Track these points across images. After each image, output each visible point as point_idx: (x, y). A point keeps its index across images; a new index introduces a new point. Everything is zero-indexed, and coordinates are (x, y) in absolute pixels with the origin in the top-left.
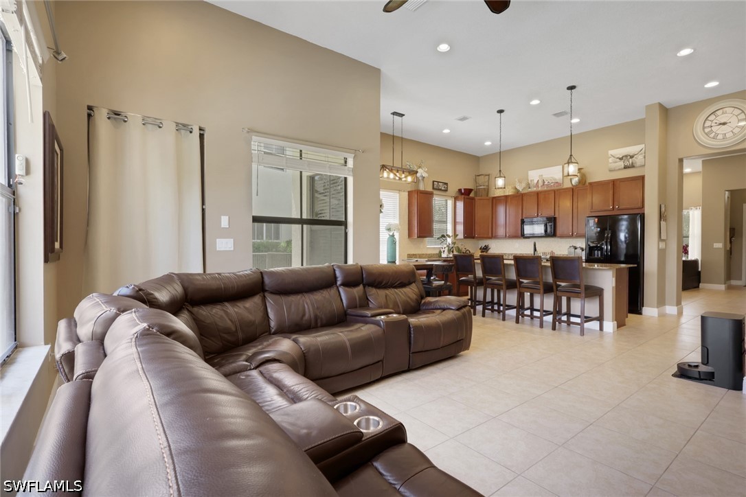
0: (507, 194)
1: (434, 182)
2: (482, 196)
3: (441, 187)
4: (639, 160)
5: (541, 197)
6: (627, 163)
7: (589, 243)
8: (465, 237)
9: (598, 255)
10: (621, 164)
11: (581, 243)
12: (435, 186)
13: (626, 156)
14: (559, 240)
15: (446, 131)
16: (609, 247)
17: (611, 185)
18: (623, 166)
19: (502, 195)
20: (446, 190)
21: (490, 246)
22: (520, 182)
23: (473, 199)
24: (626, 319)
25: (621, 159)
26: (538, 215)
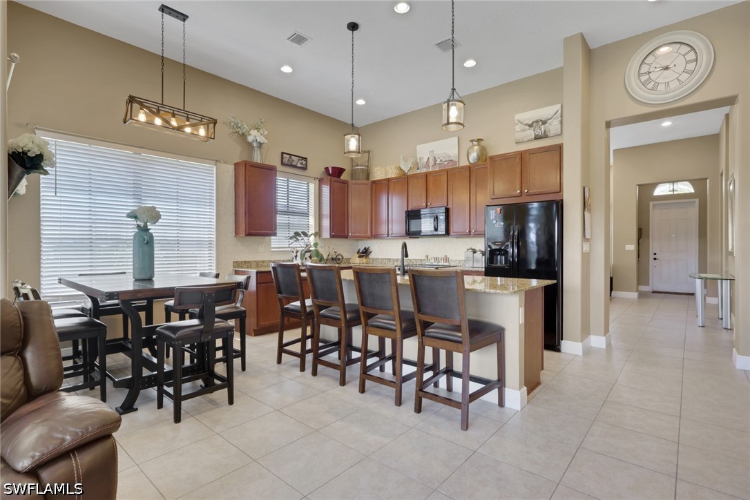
0: (389, 176)
1: (283, 153)
2: (359, 179)
3: (296, 164)
4: (554, 127)
5: (431, 179)
6: (538, 132)
7: (490, 244)
8: (332, 237)
9: (501, 263)
10: (531, 133)
11: (480, 244)
12: (286, 160)
13: (537, 122)
14: (455, 240)
15: (287, 69)
16: (516, 250)
17: (518, 160)
18: (533, 136)
19: (384, 178)
20: (305, 168)
21: (371, 249)
22: (405, 160)
23: (345, 182)
24: (542, 372)
25: (530, 126)
26: (427, 205)
